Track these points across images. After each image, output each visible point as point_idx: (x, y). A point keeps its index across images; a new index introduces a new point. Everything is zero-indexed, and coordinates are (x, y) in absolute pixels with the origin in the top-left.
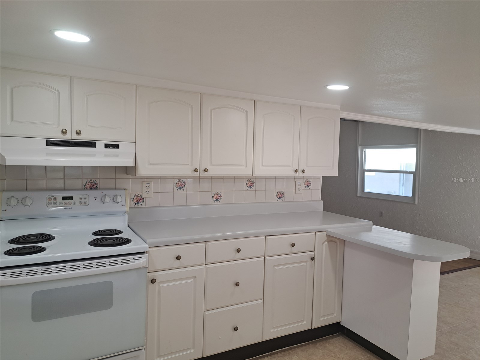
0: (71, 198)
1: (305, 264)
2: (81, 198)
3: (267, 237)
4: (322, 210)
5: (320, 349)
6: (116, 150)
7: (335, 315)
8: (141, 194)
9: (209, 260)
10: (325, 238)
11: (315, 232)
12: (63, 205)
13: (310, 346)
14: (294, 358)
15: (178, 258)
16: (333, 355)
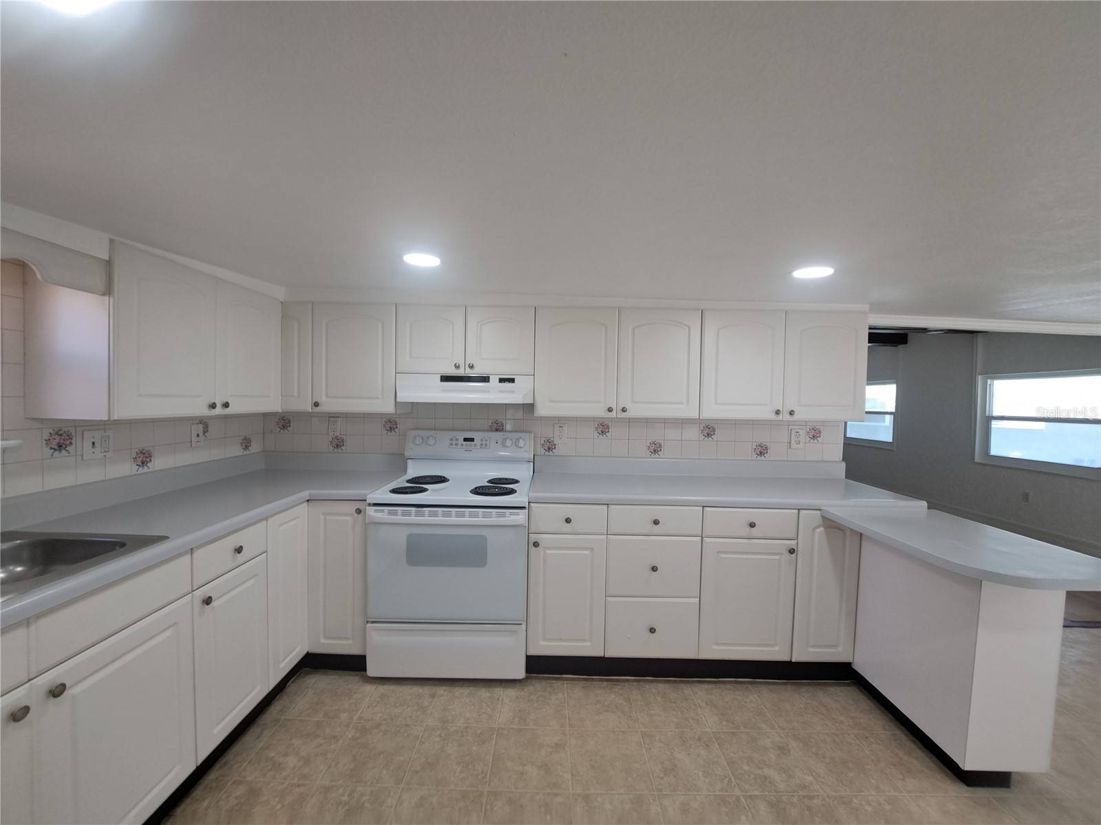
0: (472, 440)
1: (777, 557)
2: (482, 440)
3: (705, 508)
4: (844, 477)
5: (804, 697)
6: (511, 384)
7: (840, 649)
8: (552, 439)
9: (612, 530)
10: (820, 521)
11: (799, 509)
12: (464, 447)
13: (789, 687)
14: (752, 698)
15: (568, 521)
16: (825, 712)
